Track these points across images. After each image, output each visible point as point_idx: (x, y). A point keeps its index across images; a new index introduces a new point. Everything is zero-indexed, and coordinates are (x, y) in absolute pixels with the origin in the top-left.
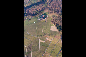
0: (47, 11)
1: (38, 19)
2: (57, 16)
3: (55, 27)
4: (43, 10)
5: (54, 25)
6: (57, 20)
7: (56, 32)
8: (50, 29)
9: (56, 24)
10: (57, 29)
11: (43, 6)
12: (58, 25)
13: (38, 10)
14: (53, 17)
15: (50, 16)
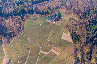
0: (63, 11)
1: (47, 20)
2: (77, 19)
3: (69, 35)
4: (58, 8)
5: (68, 31)
6: (74, 25)
7: (69, 42)
8: (61, 36)
9: (72, 31)
10: (72, 38)
11: (60, 3)
12: (74, 32)
13: (51, 7)
14: (70, 21)
15: (65, 18)
